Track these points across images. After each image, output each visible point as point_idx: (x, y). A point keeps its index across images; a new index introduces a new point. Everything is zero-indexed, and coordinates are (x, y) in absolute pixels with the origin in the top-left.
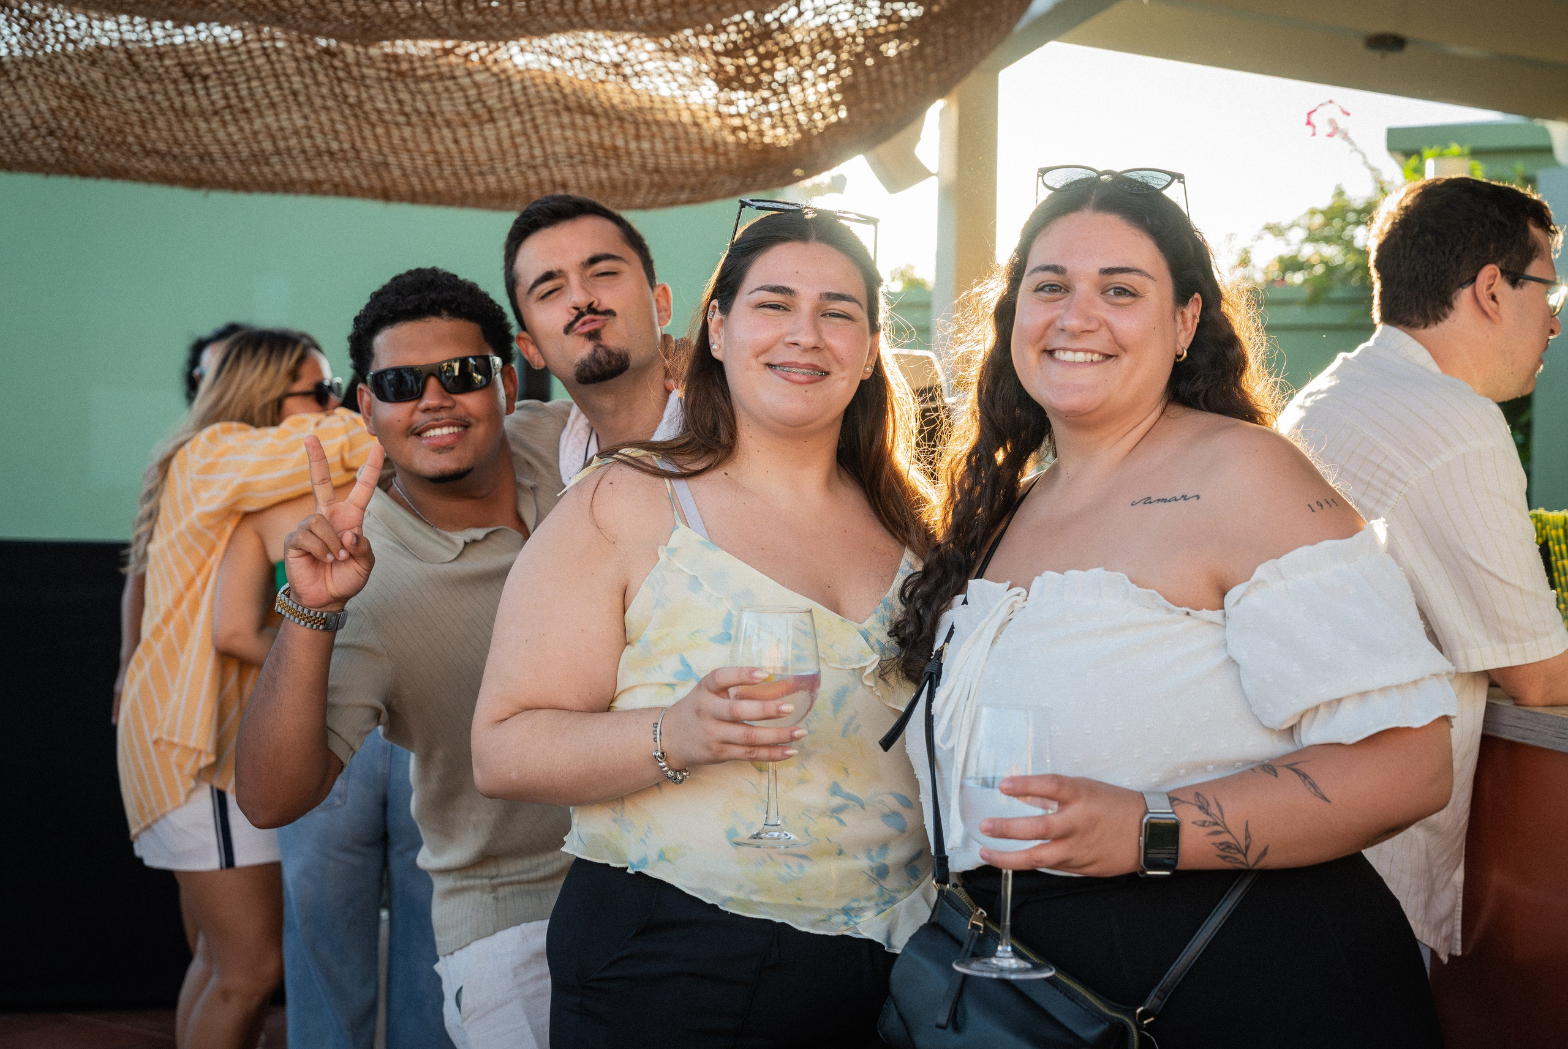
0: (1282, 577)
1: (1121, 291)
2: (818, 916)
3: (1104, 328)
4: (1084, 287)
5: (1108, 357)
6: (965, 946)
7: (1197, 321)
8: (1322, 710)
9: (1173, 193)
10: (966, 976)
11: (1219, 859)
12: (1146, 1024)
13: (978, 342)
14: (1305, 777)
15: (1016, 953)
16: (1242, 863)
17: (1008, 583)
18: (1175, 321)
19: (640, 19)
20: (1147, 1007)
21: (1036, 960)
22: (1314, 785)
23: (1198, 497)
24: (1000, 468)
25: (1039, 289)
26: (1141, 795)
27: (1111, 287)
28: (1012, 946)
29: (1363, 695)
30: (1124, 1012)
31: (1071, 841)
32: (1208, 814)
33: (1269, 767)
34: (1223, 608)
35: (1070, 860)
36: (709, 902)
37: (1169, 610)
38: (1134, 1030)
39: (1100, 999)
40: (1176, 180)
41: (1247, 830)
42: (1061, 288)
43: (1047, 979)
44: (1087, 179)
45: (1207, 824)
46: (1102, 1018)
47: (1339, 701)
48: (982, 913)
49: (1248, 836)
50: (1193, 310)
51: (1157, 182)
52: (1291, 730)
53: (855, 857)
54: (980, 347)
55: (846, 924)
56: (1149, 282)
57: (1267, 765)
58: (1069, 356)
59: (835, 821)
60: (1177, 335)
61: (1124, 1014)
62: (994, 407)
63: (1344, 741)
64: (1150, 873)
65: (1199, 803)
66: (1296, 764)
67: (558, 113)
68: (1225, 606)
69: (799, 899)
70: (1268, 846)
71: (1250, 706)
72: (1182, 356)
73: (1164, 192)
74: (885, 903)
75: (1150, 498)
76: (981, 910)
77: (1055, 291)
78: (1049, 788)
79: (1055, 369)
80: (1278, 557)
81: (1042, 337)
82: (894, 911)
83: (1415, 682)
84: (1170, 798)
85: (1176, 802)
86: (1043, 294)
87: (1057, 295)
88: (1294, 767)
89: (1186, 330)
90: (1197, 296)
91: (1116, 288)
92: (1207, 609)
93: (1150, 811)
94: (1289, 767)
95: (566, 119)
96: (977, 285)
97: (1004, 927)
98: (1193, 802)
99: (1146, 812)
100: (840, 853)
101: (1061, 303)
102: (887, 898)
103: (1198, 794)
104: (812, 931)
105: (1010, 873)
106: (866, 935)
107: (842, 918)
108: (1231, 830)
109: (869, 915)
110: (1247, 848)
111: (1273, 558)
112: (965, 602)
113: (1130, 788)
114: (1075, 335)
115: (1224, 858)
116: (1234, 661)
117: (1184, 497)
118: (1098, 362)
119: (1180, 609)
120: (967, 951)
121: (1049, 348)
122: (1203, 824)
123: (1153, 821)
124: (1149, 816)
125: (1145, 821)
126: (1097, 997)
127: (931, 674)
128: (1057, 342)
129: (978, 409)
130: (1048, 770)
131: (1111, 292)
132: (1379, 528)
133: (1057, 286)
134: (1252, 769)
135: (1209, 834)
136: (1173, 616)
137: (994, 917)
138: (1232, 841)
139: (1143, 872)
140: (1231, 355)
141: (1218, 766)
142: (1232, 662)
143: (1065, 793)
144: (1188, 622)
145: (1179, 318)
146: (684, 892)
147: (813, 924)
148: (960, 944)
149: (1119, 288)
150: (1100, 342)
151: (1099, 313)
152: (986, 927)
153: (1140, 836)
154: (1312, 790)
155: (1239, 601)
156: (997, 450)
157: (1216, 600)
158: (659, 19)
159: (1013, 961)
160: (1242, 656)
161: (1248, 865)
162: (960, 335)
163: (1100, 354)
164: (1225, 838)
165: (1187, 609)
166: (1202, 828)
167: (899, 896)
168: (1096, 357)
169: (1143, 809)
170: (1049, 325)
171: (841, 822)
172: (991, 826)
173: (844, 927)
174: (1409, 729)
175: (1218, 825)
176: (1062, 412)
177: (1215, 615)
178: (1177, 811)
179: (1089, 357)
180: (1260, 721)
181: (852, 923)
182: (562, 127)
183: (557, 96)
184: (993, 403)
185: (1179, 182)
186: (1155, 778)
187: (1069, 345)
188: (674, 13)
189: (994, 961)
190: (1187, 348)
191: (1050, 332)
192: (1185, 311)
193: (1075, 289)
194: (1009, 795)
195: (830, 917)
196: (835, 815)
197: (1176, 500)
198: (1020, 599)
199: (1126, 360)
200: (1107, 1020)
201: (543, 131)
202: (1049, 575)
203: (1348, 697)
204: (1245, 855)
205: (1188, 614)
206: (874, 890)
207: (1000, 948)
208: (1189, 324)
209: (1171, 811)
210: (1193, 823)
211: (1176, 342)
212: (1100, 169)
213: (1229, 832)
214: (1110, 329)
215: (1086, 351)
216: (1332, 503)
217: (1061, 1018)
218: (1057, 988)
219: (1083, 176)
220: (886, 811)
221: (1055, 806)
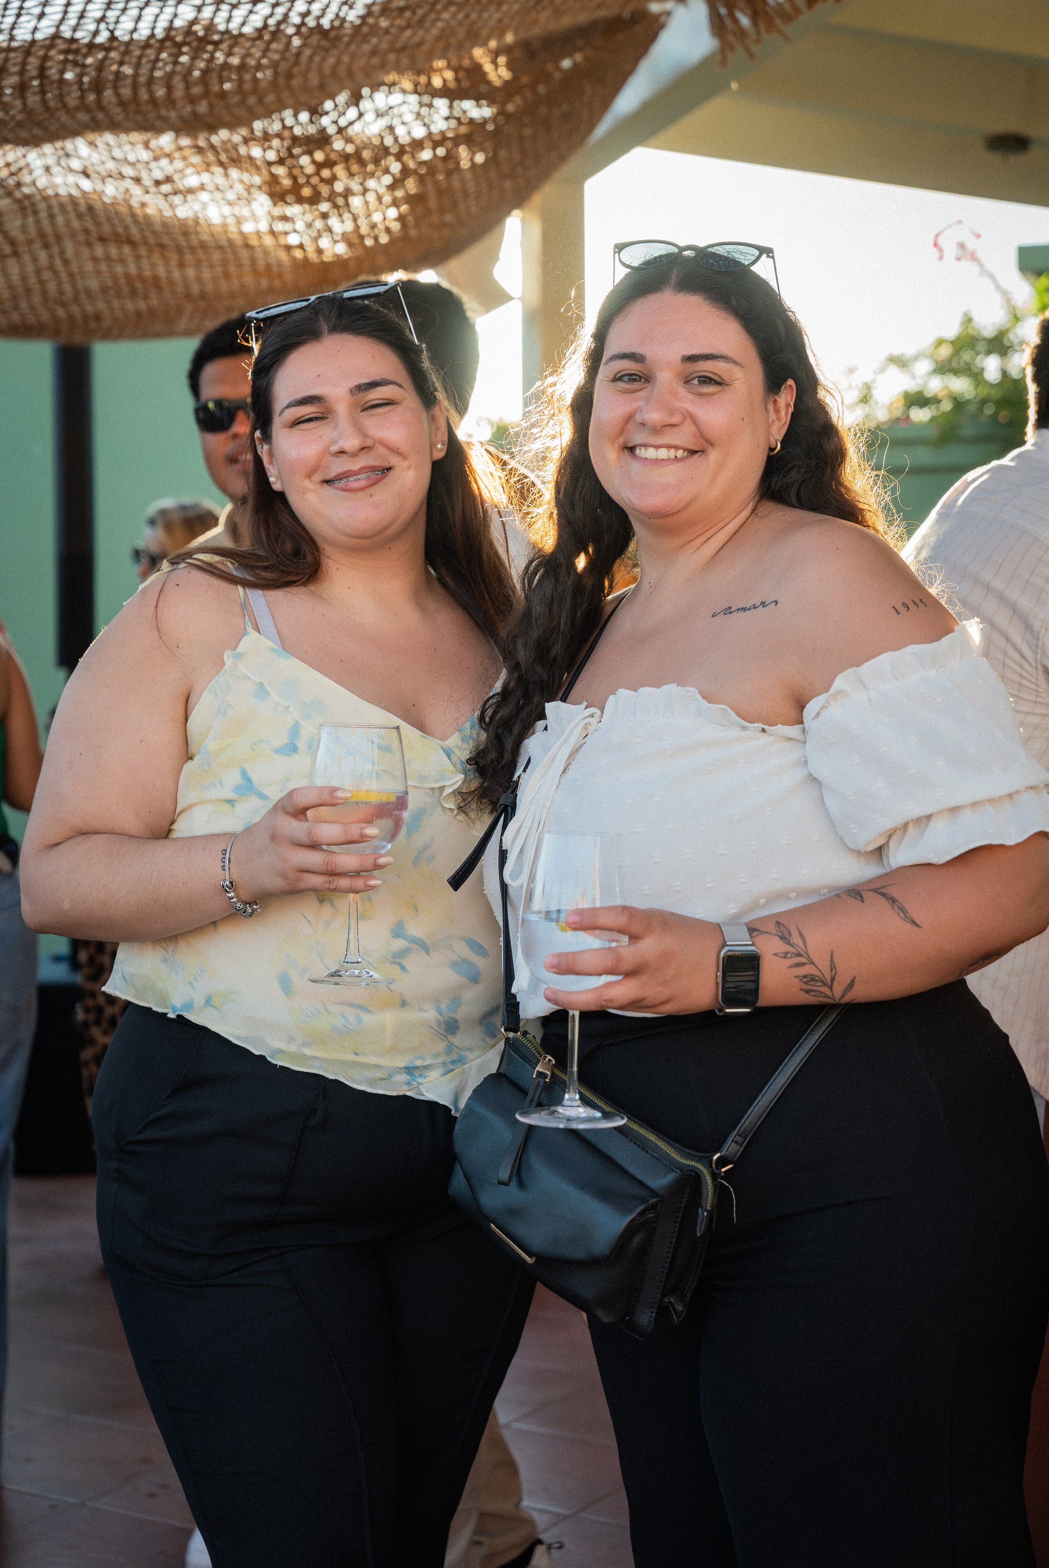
0: (865, 687)
1: (706, 380)
2: (378, 1074)
3: (688, 421)
4: (665, 377)
5: (693, 452)
6: (530, 1096)
7: (791, 410)
8: (911, 828)
9: (762, 269)
10: (531, 1127)
11: (803, 993)
12: (724, 1172)
13: (553, 437)
14: (893, 901)
15: (585, 1102)
16: (826, 996)
17: (585, 703)
18: (766, 409)
19: (173, 114)
20: (723, 1153)
21: (607, 1109)
22: (903, 910)
23: (776, 602)
24: (580, 576)
25: (617, 378)
26: (717, 927)
27: (694, 375)
28: (580, 1093)
29: (954, 810)
30: (699, 1160)
31: (644, 978)
32: (789, 944)
33: (855, 893)
34: (802, 723)
35: (643, 999)
36: (257, 1053)
37: (744, 728)
38: (709, 1178)
39: (672, 1146)
40: (765, 255)
41: (832, 959)
42: (641, 377)
43: (618, 1129)
44: (668, 256)
45: (789, 955)
46: (672, 1165)
47: (929, 817)
48: (550, 1060)
49: (833, 967)
50: (786, 398)
51: (745, 257)
52: (880, 852)
53: (421, 1010)
54: (556, 442)
55: (408, 1084)
56: (736, 369)
57: (853, 890)
58: (651, 453)
59: (397, 967)
60: (769, 426)
61: (698, 1161)
62: (574, 510)
63: (935, 861)
64: (728, 1010)
65: (781, 934)
66: (883, 887)
67: (89, 245)
68: (804, 720)
69: (356, 1054)
70: (854, 978)
71: (833, 825)
72: (776, 448)
73: (753, 268)
74: (453, 1062)
75: (730, 608)
76: (549, 1057)
77: (634, 380)
78: (621, 920)
79: (635, 466)
80: (858, 666)
81: (622, 432)
82: (463, 1071)
83: (1010, 796)
84: (749, 929)
85: (755, 933)
86: (621, 384)
87: (637, 385)
88: (881, 890)
89: (779, 419)
90: (790, 382)
91: (699, 377)
92: (783, 724)
93: (728, 943)
94: (876, 890)
95: (99, 251)
96: (551, 374)
97: (572, 1072)
98: (774, 932)
99: (724, 945)
100: (404, 1004)
101: (642, 394)
102: (455, 1057)
103: (778, 923)
104: (369, 1090)
105: (577, 1014)
106: (430, 1096)
107: (404, 1077)
108: (814, 961)
109: (434, 1075)
110: (833, 979)
111: (852, 666)
112: (546, 729)
113: (706, 920)
114: (658, 430)
115: (807, 992)
116: (815, 779)
117: (763, 604)
118: (682, 459)
119: (752, 725)
120: (532, 1101)
121: (630, 445)
122: (785, 956)
123: (730, 953)
124: (726, 949)
125: (722, 954)
126: (669, 1143)
127: (506, 807)
128: (638, 438)
129: (555, 512)
130: (619, 902)
131: (696, 381)
132: (973, 629)
133: (636, 375)
134: (838, 895)
135: (791, 967)
136: (747, 733)
137: (562, 1063)
138: (817, 973)
139: (720, 1010)
140: (829, 447)
141: (802, 892)
142: (813, 780)
143: (636, 928)
144: (764, 739)
145: (771, 407)
146: (231, 1042)
147: (371, 1083)
148: (525, 1093)
149: (704, 377)
150: (684, 437)
151: (682, 405)
152: (553, 1074)
153: (718, 971)
154: (901, 914)
155: (818, 714)
156: (578, 556)
157: (792, 714)
158: (194, 114)
159: (581, 1110)
160: (822, 771)
161: (834, 999)
162: (535, 430)
163: (685, 450)
164: (808, 970)
165: (761, 726)
166: (783, 960)
167: (470, 1055)
168: (680, 453)
169: (719, 942)
170: (630, 418)
171: (403, 968)
172: (556, 961)
173: (405, 1088)
174: (1002, 846)
175: (801, 957)
176: (645, 514)
177: (793, 731)
178: (756, 943)
179: (672, 453)
180: (846, 844)
181: (415, 1083)
182: (95, 260)
183: (90, 225)
184: (572, 505)
185: (768, 257)
186: (732, 909)
187: (651, 440)
188: (211, 106)
189: (560, 1109)
190: (780, 440)
191: (630, 426)
192: (778, 399)
193: (656, 378)
194: (575, 929)
195: (391, 1076)
196: (396, 960)
197: (755, 608)
198: (594, 721)
199: (714, 455)
200: (677, 1168)
201: (74, 266)
202: (623, 693)
203: (939, 813)
204: (831, 988)
205: (763, 730)
206: (441, 1046)
207: (567, 1096)
208: (783, 413)
209: (751, 943)
210: (774, 955)
211: (768, 433)
212: (682, 244)
213: (813, 963)
214: (695, 421)
215: (669, 447)
216: (920, 604)
217: (632, 1170)
218: (627, 1137)
219: (663, 252)
220: (455, 958)
221: (625, 939)
